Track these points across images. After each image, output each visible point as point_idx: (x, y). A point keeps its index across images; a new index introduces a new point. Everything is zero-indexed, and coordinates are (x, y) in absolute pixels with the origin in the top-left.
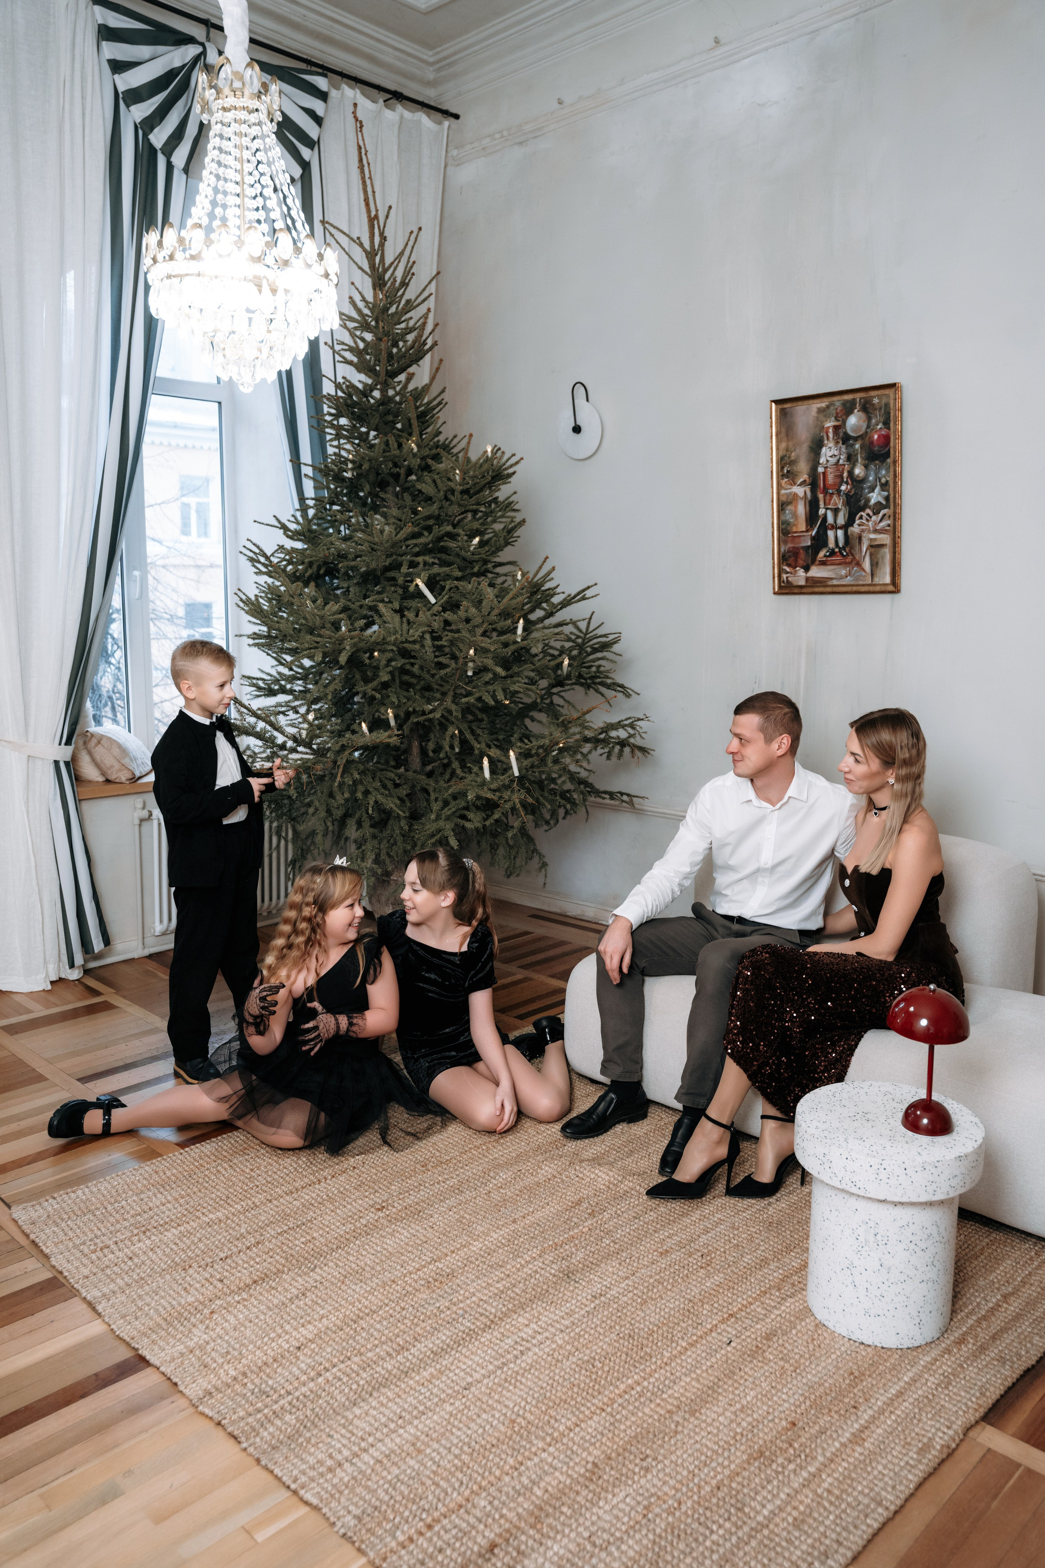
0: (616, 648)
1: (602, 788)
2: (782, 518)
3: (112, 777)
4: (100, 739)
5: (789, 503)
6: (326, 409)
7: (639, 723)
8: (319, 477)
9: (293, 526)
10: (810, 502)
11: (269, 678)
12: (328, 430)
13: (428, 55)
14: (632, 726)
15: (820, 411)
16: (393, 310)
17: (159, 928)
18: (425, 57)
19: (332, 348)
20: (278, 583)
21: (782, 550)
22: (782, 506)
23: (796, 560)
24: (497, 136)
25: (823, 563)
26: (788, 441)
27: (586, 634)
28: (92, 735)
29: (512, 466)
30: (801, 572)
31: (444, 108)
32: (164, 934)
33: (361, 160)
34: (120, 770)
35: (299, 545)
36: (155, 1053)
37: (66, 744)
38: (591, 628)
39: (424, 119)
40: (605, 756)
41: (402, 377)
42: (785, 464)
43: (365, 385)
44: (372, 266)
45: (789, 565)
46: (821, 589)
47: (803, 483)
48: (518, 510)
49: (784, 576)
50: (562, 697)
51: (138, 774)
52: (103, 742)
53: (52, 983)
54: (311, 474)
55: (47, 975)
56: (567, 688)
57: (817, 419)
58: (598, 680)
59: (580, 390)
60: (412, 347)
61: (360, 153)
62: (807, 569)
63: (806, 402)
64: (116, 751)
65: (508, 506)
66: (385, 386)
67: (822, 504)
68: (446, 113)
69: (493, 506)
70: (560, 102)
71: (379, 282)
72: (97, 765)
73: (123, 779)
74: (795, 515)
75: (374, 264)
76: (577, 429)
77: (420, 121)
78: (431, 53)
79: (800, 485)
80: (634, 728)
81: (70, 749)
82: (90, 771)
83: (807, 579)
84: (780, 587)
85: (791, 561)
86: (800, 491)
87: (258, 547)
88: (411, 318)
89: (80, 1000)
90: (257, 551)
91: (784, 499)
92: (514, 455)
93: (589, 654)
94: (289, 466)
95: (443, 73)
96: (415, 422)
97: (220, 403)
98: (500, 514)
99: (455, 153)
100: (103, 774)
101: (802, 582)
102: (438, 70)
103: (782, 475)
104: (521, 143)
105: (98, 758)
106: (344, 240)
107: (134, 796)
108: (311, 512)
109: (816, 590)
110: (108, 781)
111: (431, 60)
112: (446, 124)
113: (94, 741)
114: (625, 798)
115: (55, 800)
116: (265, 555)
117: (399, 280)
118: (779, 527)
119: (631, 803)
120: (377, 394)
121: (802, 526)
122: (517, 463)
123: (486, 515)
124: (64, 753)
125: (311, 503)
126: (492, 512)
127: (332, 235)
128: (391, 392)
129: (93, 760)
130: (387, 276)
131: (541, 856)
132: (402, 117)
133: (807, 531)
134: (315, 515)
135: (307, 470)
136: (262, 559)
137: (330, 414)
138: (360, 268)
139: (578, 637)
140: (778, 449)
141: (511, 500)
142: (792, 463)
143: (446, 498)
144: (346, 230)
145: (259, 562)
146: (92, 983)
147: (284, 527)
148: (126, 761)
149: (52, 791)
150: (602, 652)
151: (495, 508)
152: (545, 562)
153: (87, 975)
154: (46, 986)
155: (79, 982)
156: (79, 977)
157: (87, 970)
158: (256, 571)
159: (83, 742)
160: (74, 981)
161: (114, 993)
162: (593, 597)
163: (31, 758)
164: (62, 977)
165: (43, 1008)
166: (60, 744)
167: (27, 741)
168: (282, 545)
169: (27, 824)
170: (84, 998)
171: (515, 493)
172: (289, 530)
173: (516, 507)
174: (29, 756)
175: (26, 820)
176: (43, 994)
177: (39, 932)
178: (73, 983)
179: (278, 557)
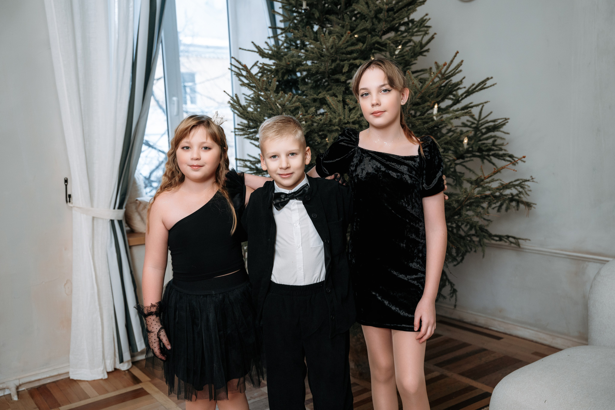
0: (504, 129)
1: (493, 232)
7: (527, 183)
9: (267, 52)
11: (253, 160)
14: (520, 185)
27: (479, 121)
37: (119, 208)
38: (483, 116)
40: (497, 209)
48: (429, 27)
50: (464, 166)
53: (108, 373)
55: (105, 368)
56: (466, 159)
58: (492, 152)
65: (422, 24)
69: (410, 25)
80: (522, 187)
81: (122, 212)
82: (140, 226)
87: (241, 63)
89: (125, 387)
90: (241, 67)
93: (483, 134)
98: (416, 29)
113: (141, 206)
114: (511, 239)
115: (111, 247)
116: (246, 69)
119: (519, 245)
124: (119, 214)
126: (409, 29)
129: (142, 220)
131: (452, 285)
136: (244, 73)
139: (473, 123)
141: (424, 18)
143: (376, 17)
145: (242, 76)
146: (137, 372)
147: (260, 52)
149: (109, 241)
150: (493, 131)
151: (412, 27)
152: (455, 56)
153: (134, 367)
154: (104, 376)
155: (127, 372)
156: (128, 368)
157: (134, 363)
158: (241, 83)
159: (133, 207)
160: (124, 371)
161: (150, 381)
162: (491, 86)
163: (95, 219)
164: (116, 369)
165: (98, 395)
166: (114, 208)
167: (92, 206)
168: (258, 62)
169: (92, 263)
170: (129, 386)
171: (427, 15)
172: (264, 53)
173: (428, 24)
174: (93, 218)
175: (91, 261)
176: (101, 382)
177: (100, 338)
178: (124, 373)
179: (255, 71)
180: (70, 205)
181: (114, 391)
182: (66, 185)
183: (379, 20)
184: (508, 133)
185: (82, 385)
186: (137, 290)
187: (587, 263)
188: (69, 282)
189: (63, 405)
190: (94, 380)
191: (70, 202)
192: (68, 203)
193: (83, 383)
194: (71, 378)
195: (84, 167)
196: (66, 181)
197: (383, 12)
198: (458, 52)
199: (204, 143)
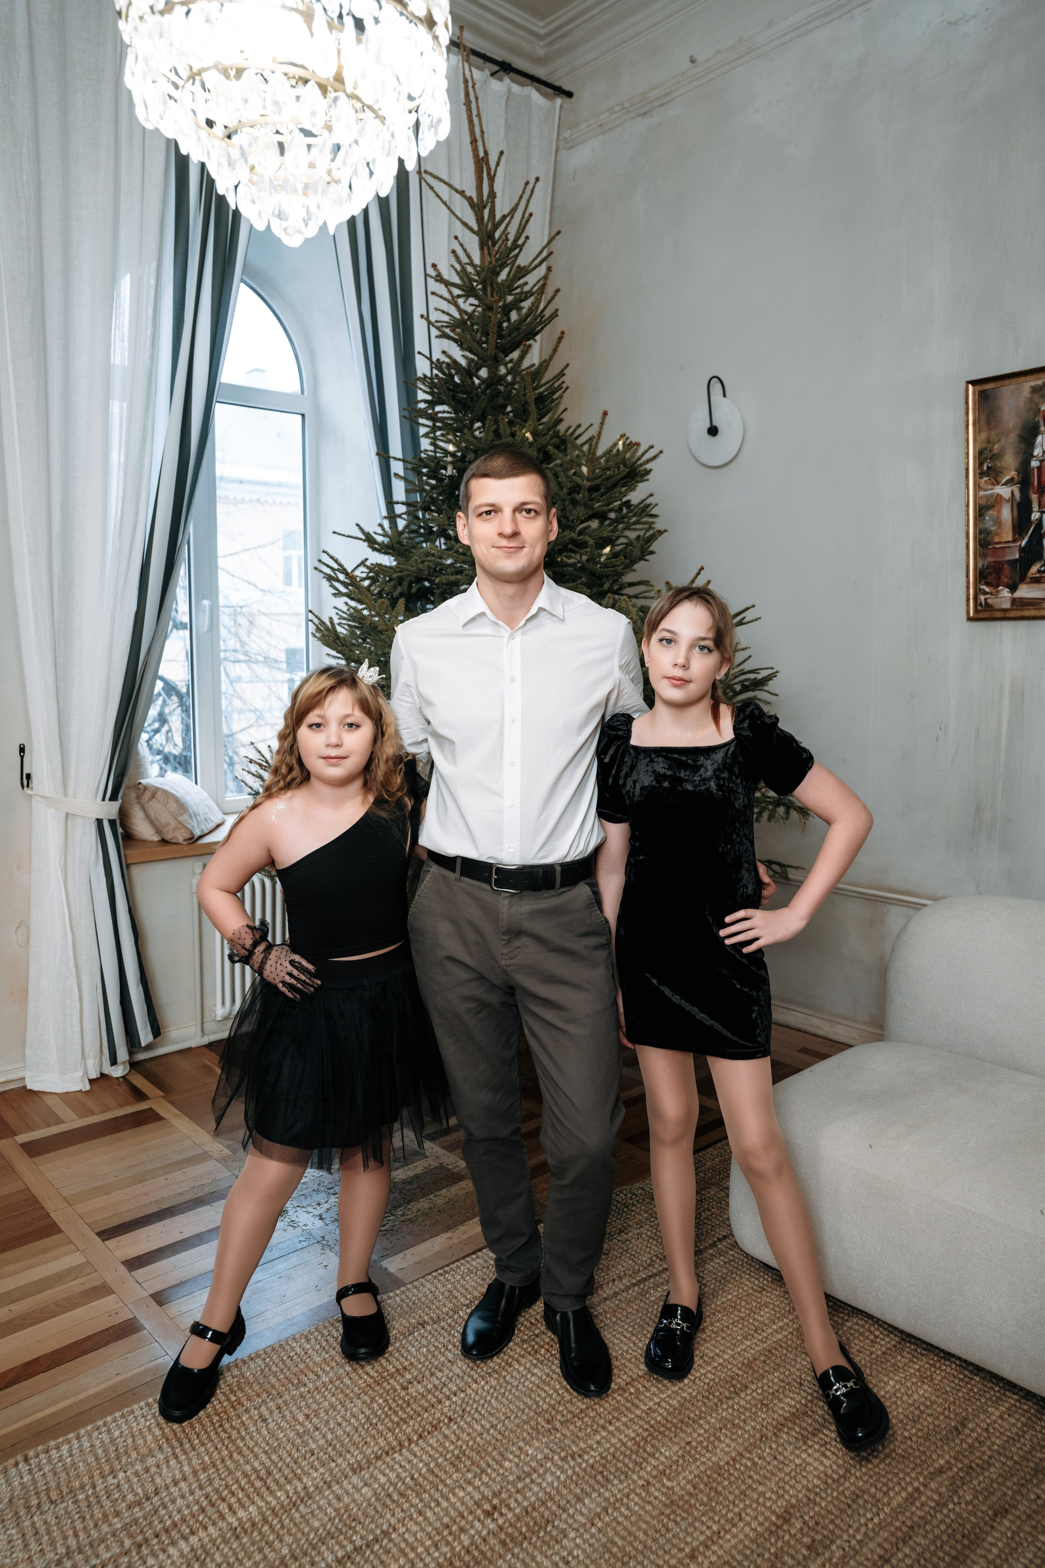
0: (771, 686)
2: (981, 526)
3: (168, 837)
4: (155, 792)
5: (990, 507)
6: (421, 396)
8: (412, 477)
9: (380, 539)
10: (1019, 505)
12: (421, 421)
13: (539, 26)
15: (1035, 390)
16: (503, 276)
17: (220, 1012)
18: (535, 29)
19: (427, 319)
20: (360, 607)
21: (980, 565)
22: (981, 511)
23: (999, 578)
24: (618, 108)
25: (1036, 581)
26: (989, 430)
28: (145, 788)
29: (648, 461)
30: (1005, 593)
31: (557, 84)
32: (226, 1018)
33: (467, 95)
34: (176, 829)
35: (388, 561)
36: (199, 1194)
37: (111, 799)
39: (535, 96)
41: (515, 355)
42: (986, 459)
43: (470, 361)
44: (480, 219)
45: (988, 584)
46: (1032, 613)
47: (1010, 482)
48: (656, 516)
49: (982, 598)
51: (197, 833)
52: (158, 795)
53: (91, 1081)
54: (402, 473)
55: (86, 1072)
57: (1031, 400)
59: (716, 387)
60: (528, 315)
61: (466, 87)
62: (1013, 588)
63: (1014, 380)
64: (173, 806)
65: (644, 510)
66: (494, 362)
67: (1035, 507)
68: (559, 91)
69: (625, 510)
70: (693, 61)
71: (486, 238)
72: (152, 823)
73: (180, 839)
74: (998, 522)
75: (483, 218)
76: (713, 431)
77: (529, 97)
78: (542, 24)
79: (1006, 484)
81: (116, 805)
82: (143, 829)
83: (1014, 601)
84: (976, 611)
85: (991, 579)
86: (1005, 492)
87: (336, 561)
88: (526, 283)
89: (121, 1106)
90: (336, 566)
91: (983, 502)
92: (652, 447)
94: (375, 460)
95: (555, 47)
96: (532, 408)
97: (303, 415)
98: (634, 519)
99: (567, 134)
100: (158, 832)
101: (1007, 605)
102: (550, 44)
103: (981, 473)
104: (644, 114)
105: (152, 814)
106: (443, 190)
107: (193, 860)
108: (401, 524)
109: (1026, 613)
110: (164, 842)
111: (542, 32)
112: (559, 101)
113: (146, 795)
115: (97, 865)
116: (344, 571)
117: (511, 237)
118: (975, 538)
120: (484, 373)
121: (1008, 536)
122: (655, 457)
123: (617, 521)
124: (110, 810)
125: (400, 509)
126: (623, 517)
127: (431, 188)
128: (503, 370)
129: (147, 816)
130: (497, 235)
132: (509, 91)
133: (1014, 541)
134: (406, 527)
135: (397, 467)
136: (342, 577)
137: (425, 401)
138: (465, 225)
140: (975, 440)
141: (648, 502)
142: (994, 457)
143: (571, 500)
144: (447, 180)
145: (338, 580)
146: (139, 1081)
147: (369, 539)
148: (184, 818)
149: (93, 855)
150: (753, 690)
151: (627, 514)
152: (698, 574)
153: (133, 1071)
154: (85, 1086)
155: (121, 1080)
156: (124, 1074)
157: (134, 1065)
158: (335, 591)
159: (133, 795)
160: (117, 1078)
161: (162, 1097)
162: (752, 621)
163: (70, 817)
164: (102, 1074)
165: (76, 1117)
166: (103, 799)
167: (66, 796)
168: (366, 559)
169: (64, 894)
170: (128, 1103)
171: (651, 495)
172: (375, 542)
173: (653, 512)
174: (67, 814)
175: (63, 889)
176: (80, 1095)
177: (76, 1021)
178: (116, 1081)
179: (361, 573)
180: (28, 791)
181: (104, 1112)
182: (22, 757)
183: (574, 502)
184: (776, 695)
185: (49, 1101)
186: (139, 941)
187: (888, 905)
188: (24, 925)
189: (20, 1133)
190: (67, 1093)
191: (28, 786)
192: (26, 788)
193: (50, 1096)
194: (28, 1087)
195: (55, 727)
196: (22, 750)
197: (582, 491)
198: (702, 568)
199: (348, 716)
